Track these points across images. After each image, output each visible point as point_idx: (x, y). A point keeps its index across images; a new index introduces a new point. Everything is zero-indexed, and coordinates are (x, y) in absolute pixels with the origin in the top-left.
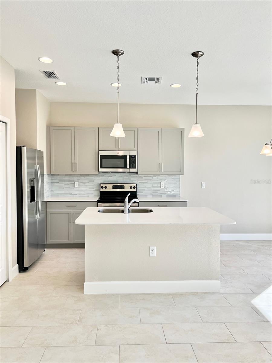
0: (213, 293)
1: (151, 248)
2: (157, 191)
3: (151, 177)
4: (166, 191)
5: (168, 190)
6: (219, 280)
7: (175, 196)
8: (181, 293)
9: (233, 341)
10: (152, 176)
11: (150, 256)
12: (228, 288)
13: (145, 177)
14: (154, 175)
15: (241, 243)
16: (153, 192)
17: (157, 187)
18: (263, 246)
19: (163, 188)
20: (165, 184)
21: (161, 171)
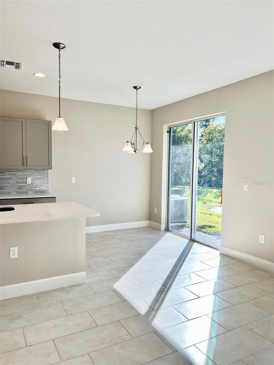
0: (79, 285)
1: (11, 249)
2: (22, 187)
3: (15, 171)
4: (34, 187)
5: (36, 186)
6: (84, 271)
7: (43, 192)
8: (47, 291)
9: (95, 326)
10: (17, 170)
11: (11, 258)
12: (93, 277)
13: (7, 171)
14: (19, 170)
15: (108, 234)
16: (18, 189)
17: (23, 183)
18: (127, 234)
19: (29, 183)
20: (32, 179)
21: (27, 165)
